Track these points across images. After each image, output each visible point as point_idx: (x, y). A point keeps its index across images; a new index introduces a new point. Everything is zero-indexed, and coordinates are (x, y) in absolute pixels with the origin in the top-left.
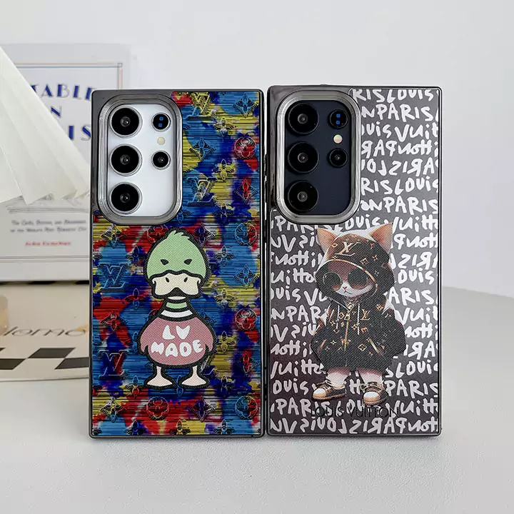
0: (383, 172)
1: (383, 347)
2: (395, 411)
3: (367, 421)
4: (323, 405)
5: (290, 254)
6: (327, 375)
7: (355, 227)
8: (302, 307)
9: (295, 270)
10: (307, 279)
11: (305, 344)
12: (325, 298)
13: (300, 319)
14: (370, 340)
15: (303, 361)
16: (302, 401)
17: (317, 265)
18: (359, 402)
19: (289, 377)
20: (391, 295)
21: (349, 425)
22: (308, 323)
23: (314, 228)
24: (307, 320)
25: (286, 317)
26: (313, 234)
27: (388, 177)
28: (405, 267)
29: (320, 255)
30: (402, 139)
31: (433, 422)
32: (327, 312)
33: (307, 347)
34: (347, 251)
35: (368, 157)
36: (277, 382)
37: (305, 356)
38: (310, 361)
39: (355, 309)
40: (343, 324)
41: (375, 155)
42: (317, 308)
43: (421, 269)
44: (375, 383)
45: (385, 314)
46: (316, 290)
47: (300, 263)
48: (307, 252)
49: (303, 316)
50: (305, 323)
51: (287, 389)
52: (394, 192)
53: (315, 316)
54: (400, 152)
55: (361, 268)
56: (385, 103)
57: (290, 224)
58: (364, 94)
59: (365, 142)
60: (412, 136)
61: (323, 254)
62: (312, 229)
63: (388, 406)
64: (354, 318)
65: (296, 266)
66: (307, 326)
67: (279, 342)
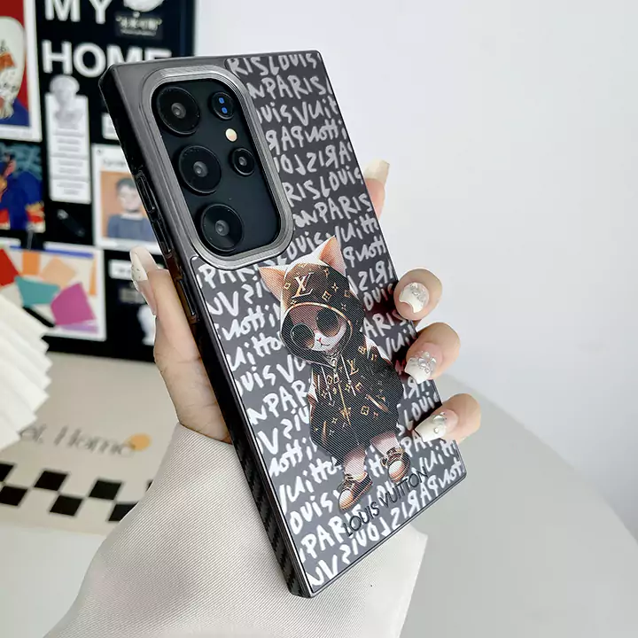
0: (301, 170)
1: (384, 399)
2: (423, 472)
3: (403, 503)
4: (355, 512)
5: (240, 318)
6: (344, 469)
7: (300, 254)
8: (282, 390)
9: (254, 339)
10: (273, 346)
11: (304, 440)
12: (303, 365)
13: (286, 409)
14: (369, 396)
15: (311, 466)
16: (331, 523)
17: (277, 322)
18: (387, 483)
19: (304, 498)
20: (367, 329)
21: (389, 520)
22: (297, 409)
23: (253, 269)
24: (295, 405)
25: (269, 414)
26: (255, 278)
27: (309, 176)
28: (366, 288)
29: (275, 306)
30: (305, 122)
31: (457, 464)
32: (313, 382)
33: (308, 443)
34: (304, 289)
35: (278, 153)
36: (294, 515)
37: (310, 457)
38: (319, 461)
39: (339, 363)
40: (334, 390)
41: (285, 149)
42: (299, 382)
43: (381, 285)
44: (393, 449)
45: (370, 356)
46: (289, 357)
47: (256, 327)
48: (258, 308)
49: (288, 403)
50: (293, 412)
51: (309, 518)
52: (321, 194)
53: (301, 394)
54: (310, 140)
55: (325, 306)
56: (270, 75)
57: (221, 273)
58: (242, 65)
59: (268, 133)
60: (314, 117)
61: (279, 303)
62: (252, 272)
63: (414, 470)
64: (342, 376)
65: (253, 333)
66: (297, 413)
67: (274, 456)
